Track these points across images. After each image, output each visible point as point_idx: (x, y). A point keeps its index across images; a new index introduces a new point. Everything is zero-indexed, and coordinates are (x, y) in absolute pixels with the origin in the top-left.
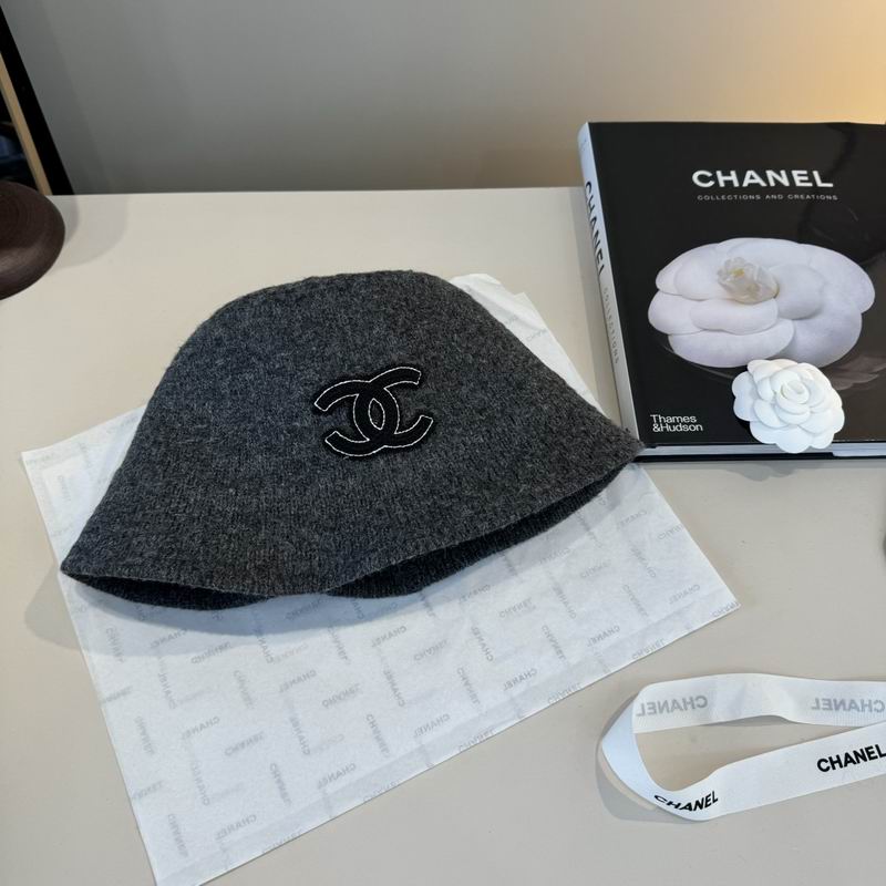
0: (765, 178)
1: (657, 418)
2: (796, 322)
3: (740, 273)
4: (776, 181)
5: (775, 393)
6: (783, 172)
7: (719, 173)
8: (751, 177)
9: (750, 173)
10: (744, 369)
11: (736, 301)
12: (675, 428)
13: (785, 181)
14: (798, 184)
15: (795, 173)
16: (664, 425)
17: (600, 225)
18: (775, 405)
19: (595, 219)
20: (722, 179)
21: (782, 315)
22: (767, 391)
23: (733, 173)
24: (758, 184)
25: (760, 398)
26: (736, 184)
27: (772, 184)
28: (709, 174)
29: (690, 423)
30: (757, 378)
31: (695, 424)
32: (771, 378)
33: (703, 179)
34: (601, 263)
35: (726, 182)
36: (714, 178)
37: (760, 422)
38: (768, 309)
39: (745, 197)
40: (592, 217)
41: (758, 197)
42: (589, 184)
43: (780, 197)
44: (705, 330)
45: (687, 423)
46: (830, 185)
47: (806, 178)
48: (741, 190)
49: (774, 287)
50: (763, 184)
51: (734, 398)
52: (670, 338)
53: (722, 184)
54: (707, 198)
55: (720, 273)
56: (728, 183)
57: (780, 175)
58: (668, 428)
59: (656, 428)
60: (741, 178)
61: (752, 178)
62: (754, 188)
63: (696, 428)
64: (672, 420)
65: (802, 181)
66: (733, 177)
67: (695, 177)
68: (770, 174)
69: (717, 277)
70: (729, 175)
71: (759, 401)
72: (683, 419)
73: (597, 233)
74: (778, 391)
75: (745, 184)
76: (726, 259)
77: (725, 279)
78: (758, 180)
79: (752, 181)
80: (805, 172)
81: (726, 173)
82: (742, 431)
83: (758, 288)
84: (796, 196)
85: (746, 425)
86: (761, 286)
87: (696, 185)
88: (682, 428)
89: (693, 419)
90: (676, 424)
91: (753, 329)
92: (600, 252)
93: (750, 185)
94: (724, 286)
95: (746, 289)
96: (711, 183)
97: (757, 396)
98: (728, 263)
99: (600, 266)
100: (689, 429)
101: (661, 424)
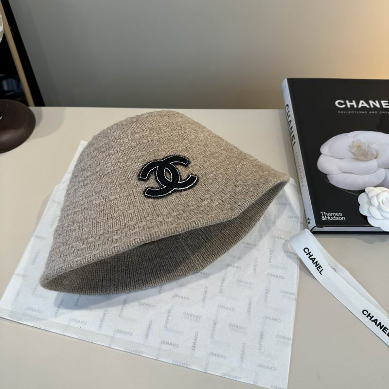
0: (369, 104)
1: (323, 213)
2: (387, 170)
3: (359, 147)
4: (374, 105)
5: (379, 203)
6: (377, 101)
7: (347, 101)
9: (361, 102)
10: (363, 191)
11: (358, 160)
12: (332, 219)
13: (378, 105)
14: (384, 107)
15: (382, 102)
17: (293, 124)
18: (379, 208)
19: (291, 121)
20: (349, 104)
21: (379, 167)
22: (375, 202)
23: (354, 101)
24: (365, 107)
25: (371, 205)
26: (355, 106)
27: (372, 106)
28: (343, 102)
29: (339, 217)
30: (370, 196)
31: (341, 217)
32: (377, 196)
33: (340, 104)
35: (351, 105)
36: (345, 103)
37: (372, 216)
38: (373, 163)
39: (360, 112)
40: (289, 120)
41: (366, 112)
42: (287, 105)
43: (376, 112)
44: (344, 172)
45: (338, 216)
47: (387, 104)
49: (375, 153)
50: (368, 107)
51: (359, 205)
52: (328, 176)
53: (349, 106)
54: (342, 112)
55: (350, 146)
56: (352, 106)
57: (375, 102)
58: (329, 218)
59: (323, 217)
60: (358, 104)
61: (362, 104)
62: (364, 108)
63: (342, 218)
64: (331, 214)
65: (386, 106)
66: (354, 103)
67: (336, 103)
68: (371, 102)
69: (348, 148)
70: (352, 102)
71: (371, 206)
72: (336, 214)
73: (292, 127)
74: (381, 202)
75: (360, 106)
76: (352, 140)
77: (352, 149)
78: (365, 105)
79: (363, 105)
80: (387, 102)
81: (351, 101)
82: (364, 220)
83: (367, 154)
84: (383, 112)
85: (365, 217)
86: (369, 153)
87: (337, 107)
88: (336, 218)
89: (341, 214)
90: (333, 216)
91: (367, 172)
92: (293, 136)
93: (362, 107)
94: (352, 152)
95: (362, 154)
96: (344, 106)
97: (371, 204)
98: (353, 142)
99: (293, 143)
100: (339, 219)
101: (326, 216)
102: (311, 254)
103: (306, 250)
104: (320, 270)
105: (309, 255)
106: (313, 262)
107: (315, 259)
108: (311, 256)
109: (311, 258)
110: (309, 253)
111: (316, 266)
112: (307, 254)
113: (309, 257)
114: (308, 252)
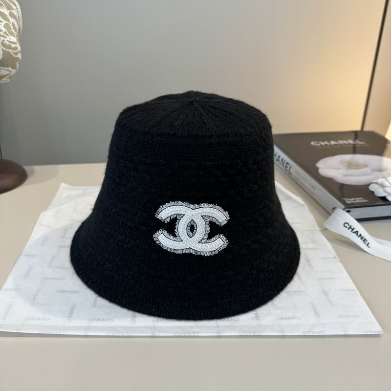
1: (346, 199)
6: (344, 141)
7: (320, 142)
8: (333, 143)
10: (371, 183)
11: (352, 168)
12: (356, 202)
13: (346, 143)
16: (350, 201)
19: (279, 156)
27: (342, 143)
28: (316, 142)
29: (361, 200)
33: (315, 144)
34: (289, 166)
35: (324, 144)
38: (366, 170)
39: (334, 147)
41: (339, 147)
43: (347, 146)
45: (359, 200)
46: (363, 143)
48: (331, 145)
49: (364, 165)
50: (339, 144)
51: (373, 191)
52: (334, 179)
54: (320, 148)
55: (340, 162)
56: (326, 144)
58: (353, 202)
59: (347, 202)
60: (330, 143)
62: (335, 145)
63: (365, 201)
64: (353, 199)
67: (312, 143)
68: (339, 141)
69: (340, 164)
70: (325, 142)
72: (357, 199)
73: (282, 160)
78: (335, 143)
80: (351, 140)
85: (384, 198)
86: (359, 165)
88: (359, 201)
89: (361, 198)
90: (355, 200)
92: (287, 163)
94: (344, 165)
96: (319, 145)
98: (341, 160)
99: (288, 169)
100: (362, 201)
101: (349, 201)
102: (352, 227)
103: (346, 225)
104: (367, 243)
105: (351, 230)
106: (357, 235)
107: (357, 232)
108: (353, 229)
109: (354, 231)
110: (350, 228)
111: (362, 238)
112: (349, 229)
113: (352, 231)
114: (348, 227)
